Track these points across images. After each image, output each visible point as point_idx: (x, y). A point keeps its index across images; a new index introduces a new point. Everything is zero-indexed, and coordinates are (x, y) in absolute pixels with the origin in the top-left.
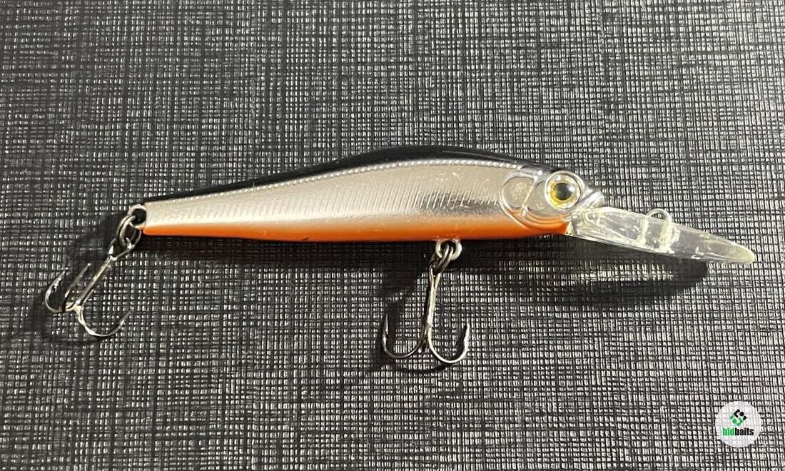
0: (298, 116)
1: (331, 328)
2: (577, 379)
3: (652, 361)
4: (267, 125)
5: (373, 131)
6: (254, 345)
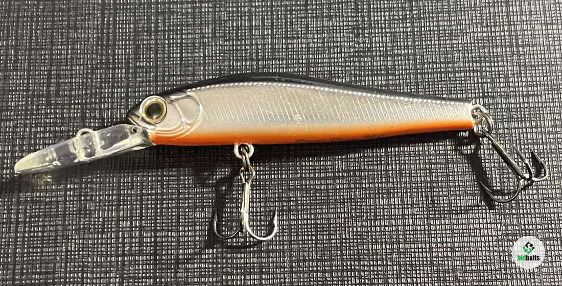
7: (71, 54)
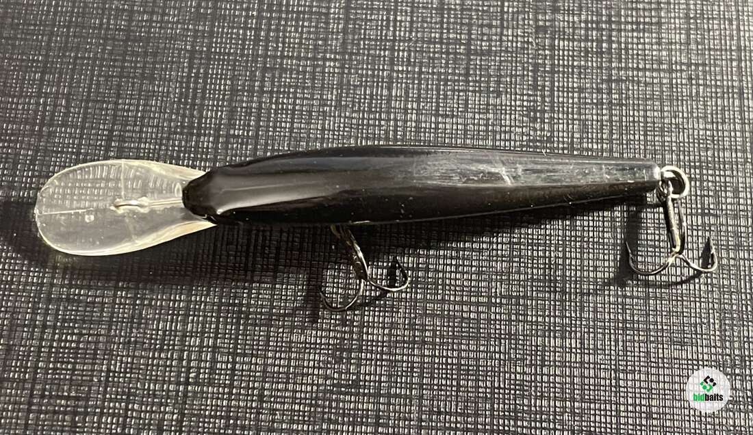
0: (218, 103)
1: (228, 312)
2: (479, 380)
3: (559, 366)
4: (185, 109)
5: (292, 123)
6: (146, 324)
7: (143, 110)
